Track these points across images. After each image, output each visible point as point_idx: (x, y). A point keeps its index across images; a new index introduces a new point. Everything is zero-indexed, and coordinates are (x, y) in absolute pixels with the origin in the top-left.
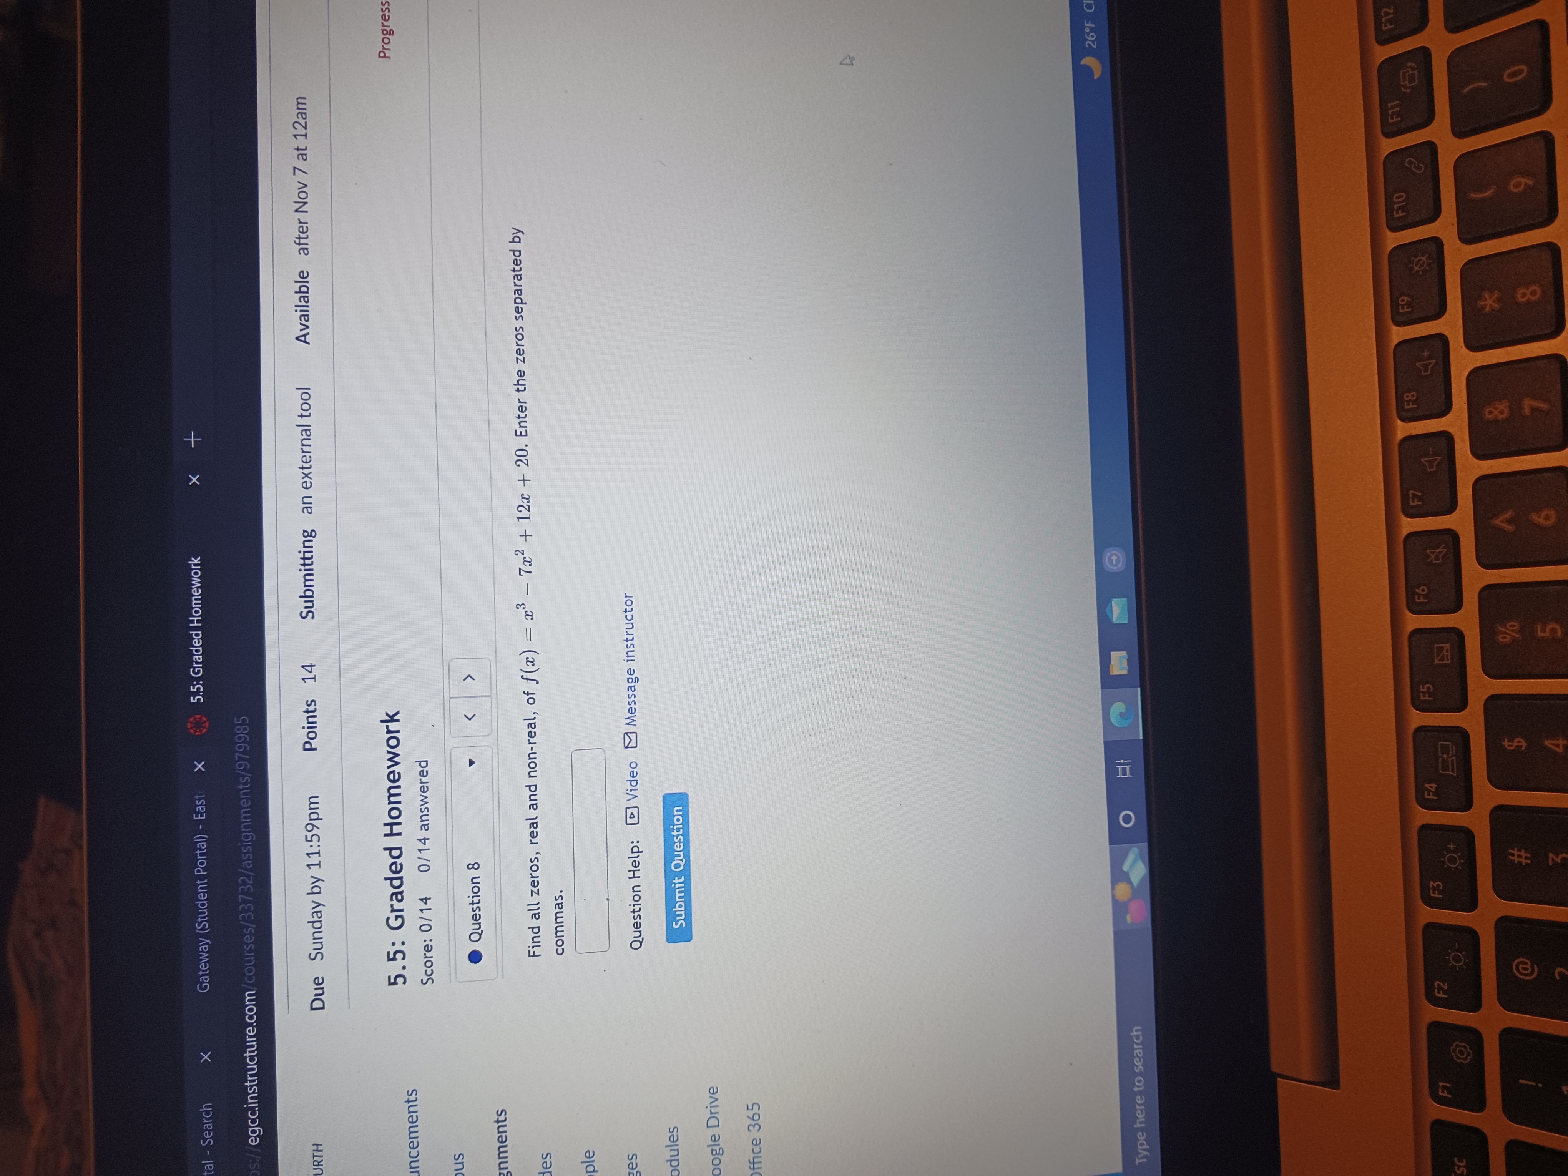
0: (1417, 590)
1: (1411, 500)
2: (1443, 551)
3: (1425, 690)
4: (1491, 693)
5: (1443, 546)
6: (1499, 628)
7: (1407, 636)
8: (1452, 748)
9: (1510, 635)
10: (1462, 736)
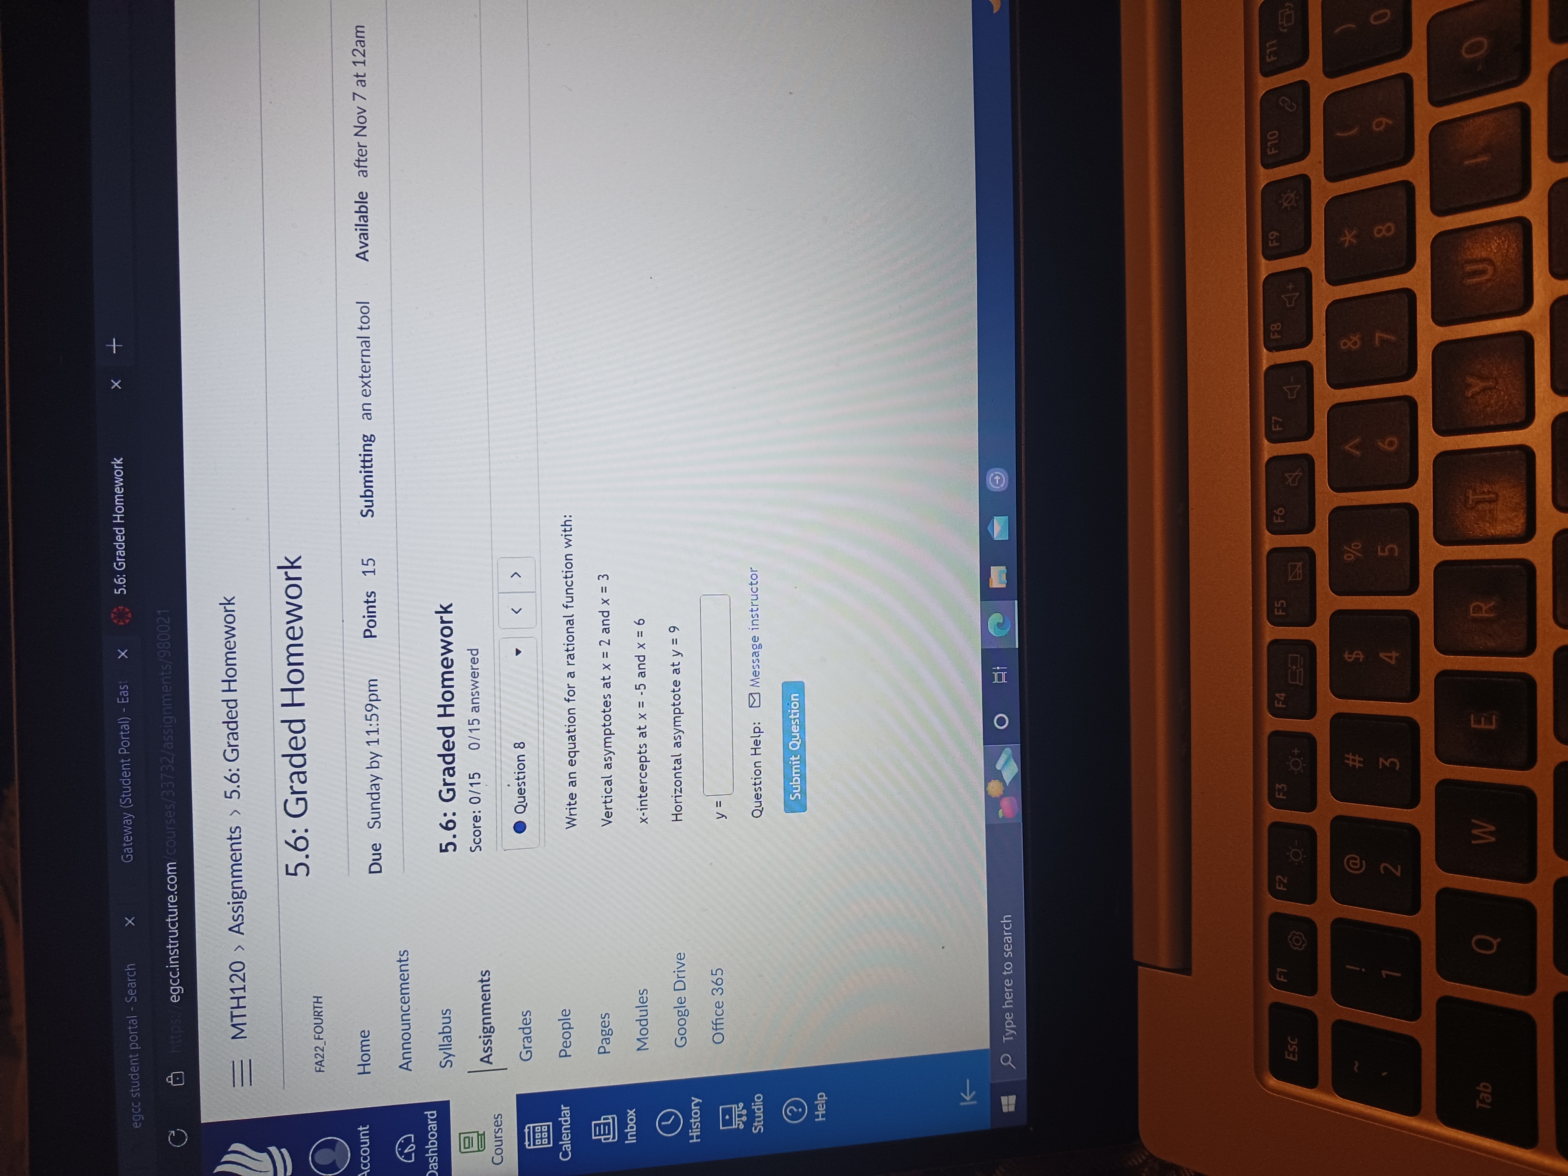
0: (1275, 511)
1: (1273, 426)
2: (1299, 475)
3: (1279, 606)
4: (1337, 608)
5: (1300, 469)
6: (1345, 548)
7: (1266, 555)
8: (1300, 659)
9: (1354, 554)
10: (1310, 647)
